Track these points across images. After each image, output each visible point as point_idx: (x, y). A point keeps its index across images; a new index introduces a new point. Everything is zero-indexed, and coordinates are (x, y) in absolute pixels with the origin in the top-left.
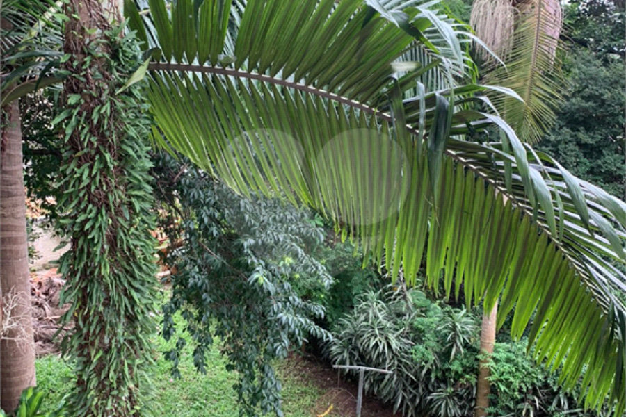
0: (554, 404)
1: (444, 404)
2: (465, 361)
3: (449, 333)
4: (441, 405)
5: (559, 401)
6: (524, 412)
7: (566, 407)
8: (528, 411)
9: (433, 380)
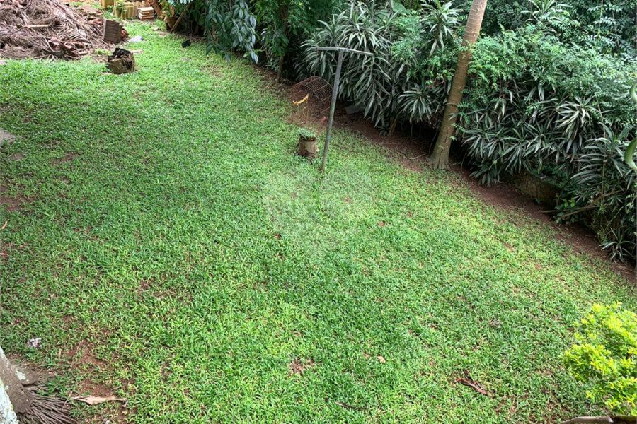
0: (530, 95)
1: (416, 102)
2: (444, 57)
3: (433, 25)
4: (413, 103)
5: (537, 92)
6: (496, 107)
7: (542, 98)
8: (500, 106)
9: (408, 79)
